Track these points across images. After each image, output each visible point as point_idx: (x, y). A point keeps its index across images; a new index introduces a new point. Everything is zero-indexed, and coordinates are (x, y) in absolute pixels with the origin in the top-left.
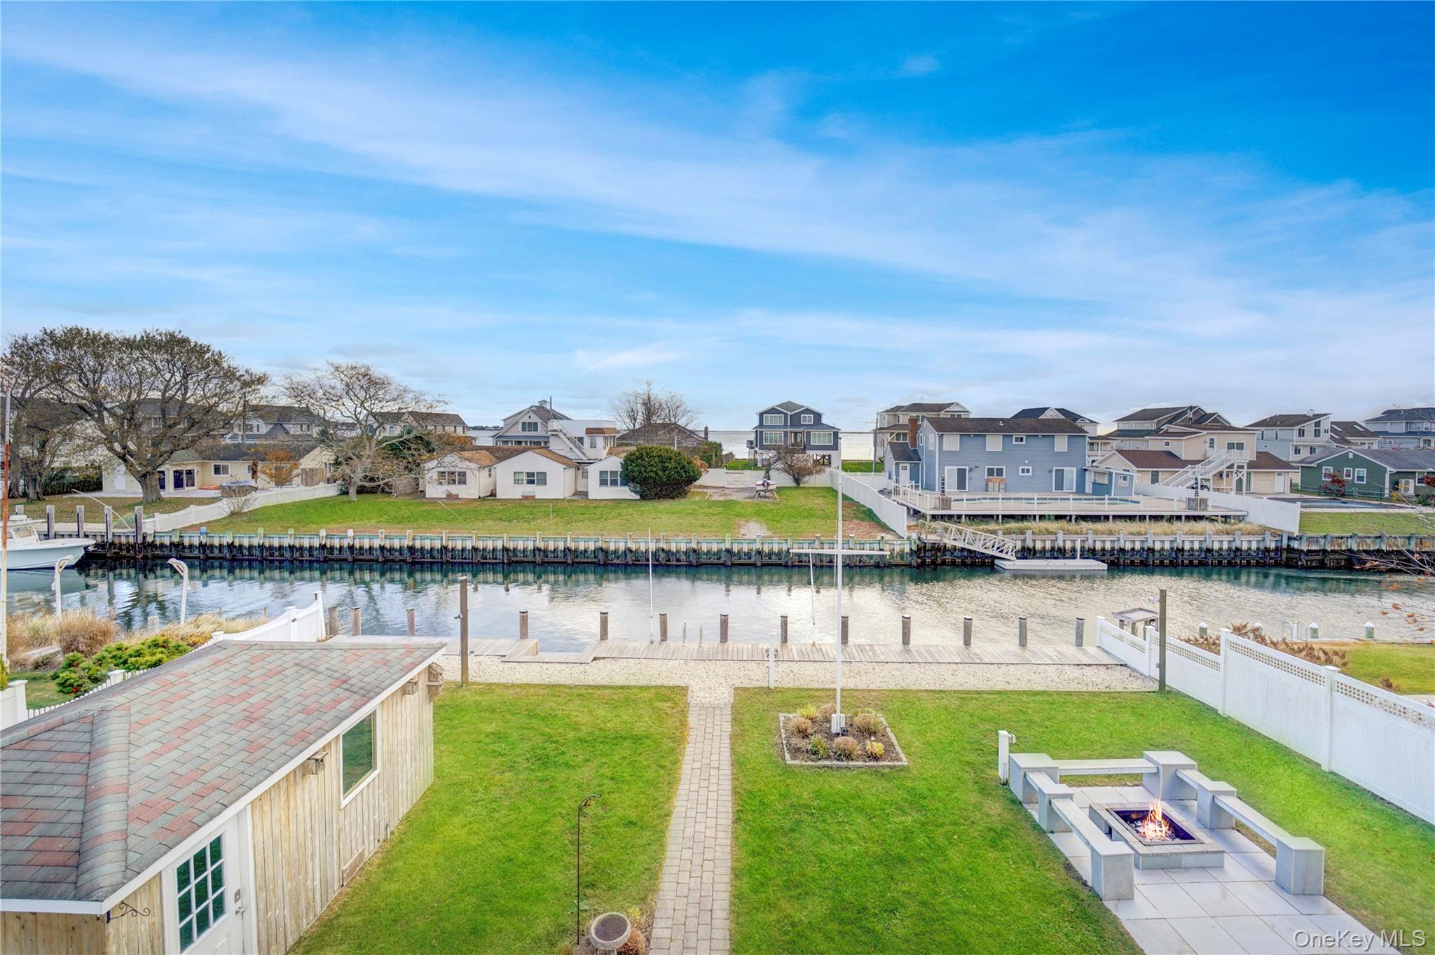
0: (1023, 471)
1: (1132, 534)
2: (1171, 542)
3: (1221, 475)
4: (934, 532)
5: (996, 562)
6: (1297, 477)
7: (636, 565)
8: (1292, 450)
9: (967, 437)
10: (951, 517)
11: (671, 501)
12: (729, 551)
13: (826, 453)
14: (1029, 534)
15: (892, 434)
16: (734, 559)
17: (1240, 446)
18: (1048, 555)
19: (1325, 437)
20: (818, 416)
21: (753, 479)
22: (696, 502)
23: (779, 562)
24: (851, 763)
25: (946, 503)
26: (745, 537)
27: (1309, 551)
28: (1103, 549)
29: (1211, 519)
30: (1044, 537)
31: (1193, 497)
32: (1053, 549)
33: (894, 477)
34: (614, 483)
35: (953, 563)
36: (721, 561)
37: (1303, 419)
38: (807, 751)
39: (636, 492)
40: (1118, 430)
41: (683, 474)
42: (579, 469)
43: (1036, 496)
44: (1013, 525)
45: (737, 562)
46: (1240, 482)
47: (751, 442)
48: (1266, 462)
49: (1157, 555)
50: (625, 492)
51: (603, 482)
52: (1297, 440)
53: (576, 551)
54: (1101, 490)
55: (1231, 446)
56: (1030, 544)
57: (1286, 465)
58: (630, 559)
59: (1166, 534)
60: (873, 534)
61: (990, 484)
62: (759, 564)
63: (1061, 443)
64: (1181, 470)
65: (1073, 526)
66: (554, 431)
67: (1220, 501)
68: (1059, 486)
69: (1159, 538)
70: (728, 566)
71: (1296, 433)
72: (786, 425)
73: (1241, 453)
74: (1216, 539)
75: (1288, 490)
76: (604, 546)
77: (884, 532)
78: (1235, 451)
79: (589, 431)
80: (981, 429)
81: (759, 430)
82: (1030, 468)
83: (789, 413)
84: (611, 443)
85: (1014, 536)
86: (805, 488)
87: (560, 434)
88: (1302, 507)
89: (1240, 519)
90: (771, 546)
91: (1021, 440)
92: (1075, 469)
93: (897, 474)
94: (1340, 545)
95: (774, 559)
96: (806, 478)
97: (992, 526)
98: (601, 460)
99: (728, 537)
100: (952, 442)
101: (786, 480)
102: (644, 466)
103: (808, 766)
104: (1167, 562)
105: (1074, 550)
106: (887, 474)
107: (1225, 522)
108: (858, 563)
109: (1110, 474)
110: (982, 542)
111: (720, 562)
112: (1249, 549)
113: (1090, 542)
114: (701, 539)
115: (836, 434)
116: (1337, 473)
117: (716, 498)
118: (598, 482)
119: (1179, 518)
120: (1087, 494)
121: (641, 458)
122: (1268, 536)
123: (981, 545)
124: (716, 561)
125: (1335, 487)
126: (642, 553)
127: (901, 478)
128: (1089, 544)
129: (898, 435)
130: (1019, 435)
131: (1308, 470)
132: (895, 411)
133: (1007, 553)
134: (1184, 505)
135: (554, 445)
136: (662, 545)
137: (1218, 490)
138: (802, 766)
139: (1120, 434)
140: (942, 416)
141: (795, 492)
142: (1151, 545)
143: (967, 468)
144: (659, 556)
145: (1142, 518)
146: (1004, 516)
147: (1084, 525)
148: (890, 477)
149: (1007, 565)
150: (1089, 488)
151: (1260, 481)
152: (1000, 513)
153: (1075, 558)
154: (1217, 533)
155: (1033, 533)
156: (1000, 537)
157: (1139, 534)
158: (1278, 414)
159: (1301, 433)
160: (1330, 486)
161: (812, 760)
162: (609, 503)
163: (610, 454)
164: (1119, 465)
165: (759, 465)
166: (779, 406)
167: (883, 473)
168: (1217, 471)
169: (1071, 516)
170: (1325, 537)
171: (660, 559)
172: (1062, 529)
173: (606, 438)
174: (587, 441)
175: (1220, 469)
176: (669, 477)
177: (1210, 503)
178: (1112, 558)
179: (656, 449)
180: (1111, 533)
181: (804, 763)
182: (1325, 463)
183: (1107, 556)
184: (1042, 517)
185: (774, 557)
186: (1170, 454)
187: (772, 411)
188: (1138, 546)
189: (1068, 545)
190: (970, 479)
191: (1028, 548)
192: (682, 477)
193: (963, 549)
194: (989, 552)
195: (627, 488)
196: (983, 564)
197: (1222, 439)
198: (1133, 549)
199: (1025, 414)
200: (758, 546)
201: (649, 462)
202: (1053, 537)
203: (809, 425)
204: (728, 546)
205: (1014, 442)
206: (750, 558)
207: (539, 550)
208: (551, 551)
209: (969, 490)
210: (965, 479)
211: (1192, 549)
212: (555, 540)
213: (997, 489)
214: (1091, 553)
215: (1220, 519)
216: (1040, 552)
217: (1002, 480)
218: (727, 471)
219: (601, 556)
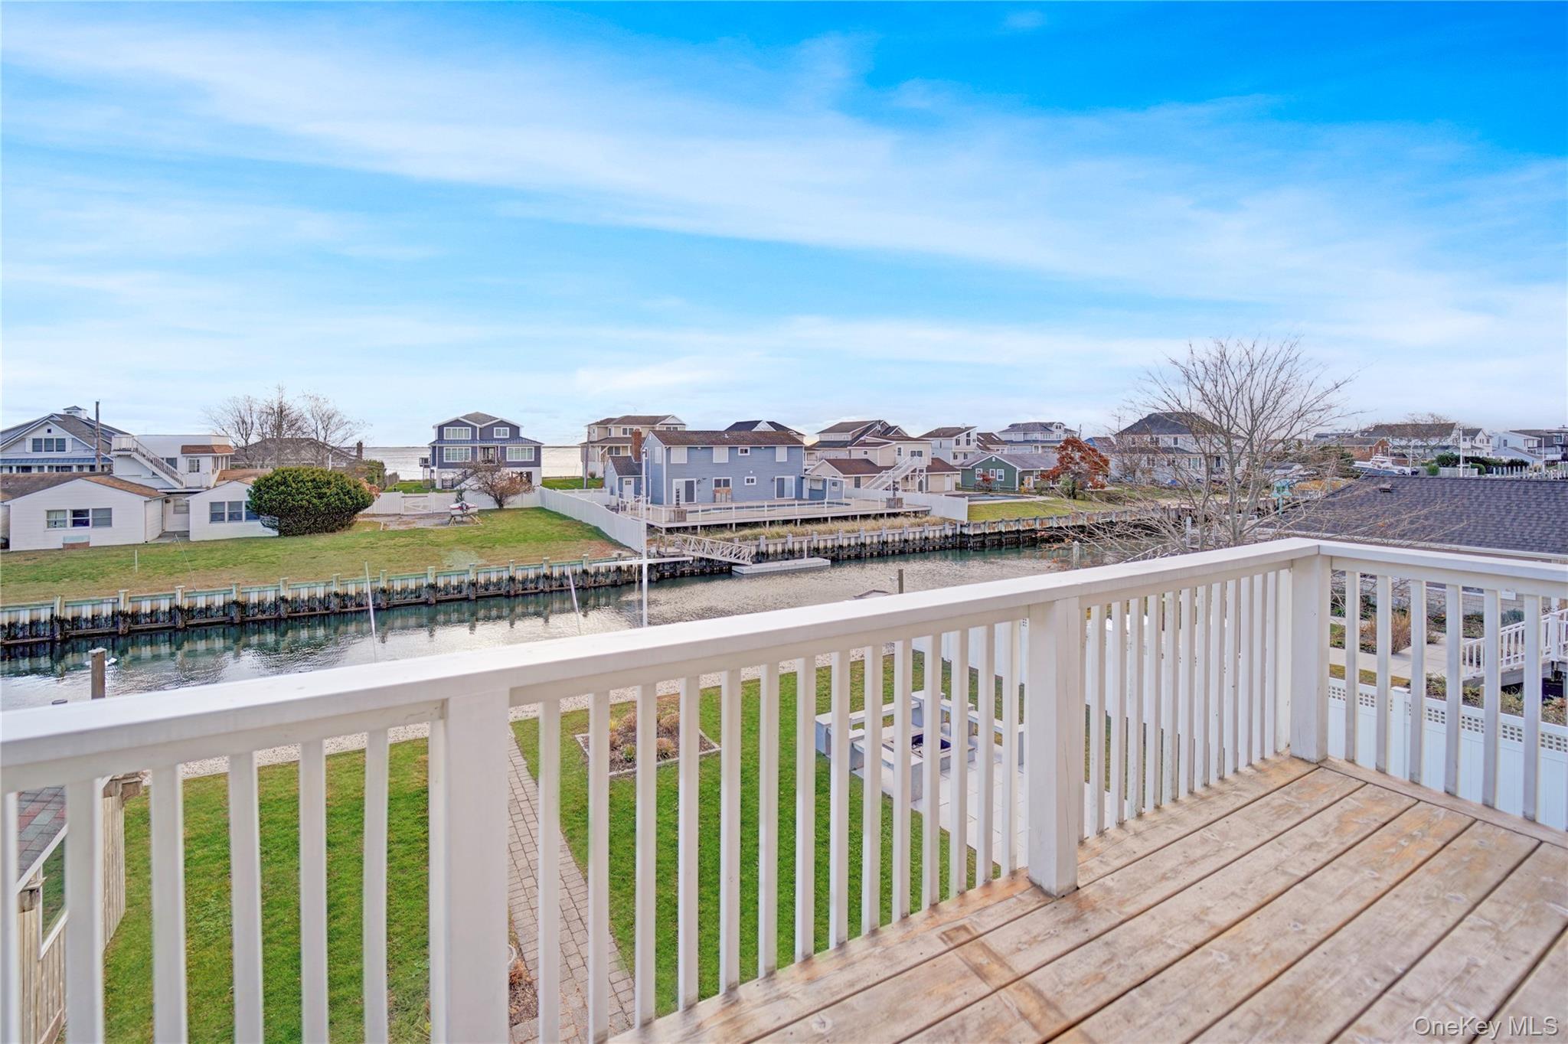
0: (748, 481)
1: (848, 532)
2: (879, 536)
3: (907, 478)
4: (672, 544)
5: (734, 568)
6: (958, 478)
7: (295, 618)
8: (952, 456)
9: (694, 450)
10: (686, 529)
11: (331, 535)
12: (433, 587)
13: (525, 470)
14: (762, 539)
15: (603, 448)
16: (438, 595)
17: (920, 454)
18: (779, 557)
19: (974, 445)
20: (515, 429)
21: (441, 502)
22: (368, 533)
23: (499, 592)
24: (668, 761)
25: (681, 515)
26: (453, 569)
27: (975, 535)
28: (826, 548)
29: (905, 515)
30: (777, 541)
31: (892, 497)
32: (783, 551)
33: (617, 492)
34: (234, 517)
35: (692, 574)
36: (422, 599)
37: (959, 431)
38: (621, 761)
39: (273, 528)
40: (820, 442)
41: (348, 501)
42: (167, 502)
43: (766, 504)
44: (747, 532)
45: (443, 598)
46: (921, 483)
47: (426, 460)
48: (938, 466)
49: (868, 548)
50: (256, 528)
51: (216, 516)
52: (955, 448)
53: (191, 610)
54: (817, 496)
55: (913, 454)
56: (763, 548)
57: (952, 469)
58: (284, 611)
59: (874, 530)
60: (607, 552)
61: (718, 495)
62: (473, 597)
63: (781, 454)
64: (878, 475)
65: (799, 529)
66: (124, 450)
67: (912, 499)
68: (781, 493)
69: (869, 533)
70: (432, 605)
71: (954, 442)
72: (474, 439)
73: (920, 460)
74: (910, 531)
75: (954, 489)
76: (241, 599)
77: (618, 549)
78: (916, 458)
79: (186, 450)
80: (708, 441)
81: (437, 445)
82: (755, 478)
83: (478, 426)
84: (223, 465)
85: (750, 543)
86: (509, 509)
87: (135, 455)
88: (969, 501)
89: (926, 513)
90: (488, 575)
91: (746, 451)
92: (793, 478)
93: (621, 490)
94: (994, 529)
95: (492, 590)
96: (511, 499)
97: (727, 534)
98: (208, 488)
99: (431, 570)
100: (680, 455)
101: (489, 503)
102: (290, 495)
103: (626, 774)
104: (876, 553)
105: (801, 550)
106: (608, 490)
107: (916, 517)
108: (592, 584)
109: (825, 481)
110: (721, 551)
111: (419, 600)
112: (934, 537)
113: (815, 541)
114: (393, 577)
115: (538, 450)
116: (985, 473)
117: (393, 527)
118: (208, 517)
119: (882, 515)
120: (805, 500)
121: (284, 482)
122: (947, 525)
123: (719, 553)
124: (414, 600)
125: (985, 485)
126: (303, 601)
127: (625, 493)
128: (814, 544)
129: (610, 448)
130: (744, 447)
131: (967, 472)
132: (605, 423)
133: (744, 559)
134: (885, 505)
135: (121, 470)
136: (335, 588)
137: (906, 491)
138: (620, 775)
139: (823, 444)
140: (657, 429)
141: (502, 515)
142: (863, 541)
143: (695, 480)
144: (329, 602)
145: (854, 517)
146: (738, 525)
147: (809, 528)
148: (612, 493)
149: (745, 570)
150: (806, 494)
151: (936, 481)
152: (734, 522)
153: (803, 558)
154: (912, 526)
155: (766, 538)
156: (737, 544)
157: (853, 531)
158: (941, 427)
159: (958, 442)
160: (981, 484)
161: (628, 768)
162: (230, 544)
163: (222, 478)
164: (829, 473)
165: (438, 486)
166: (464, 417)
167: (604, 489)
168: (905, 475)
169: (796, 520)
170: (984, 523)
171: (332, 606)
172: (790, 532)
173: (216, 459)
174: (183, 464)
175: (907, 473)
176: (328, 505)
177: (905, 501)
178: (833, 555)
179: (305, 470)
180: (831, 532)
181: (621, 772)
182: (977, 466)
183: (829, 554)
184: (772, 523)
185: (491, 588)
186: (867, 461)
187: (456, 423)
188: (853, 543)
189: (797, 547)
190: (698, 490)
191: (762, 553)
192: (346, 504)
193: (701, 559)
194: (727, 559)
195: (258, 523)
196: (721, 572)
197: (907, 448)
198: (849, 545)
199: (739, 426)
200: (472, 577)
201: (298, 489)
202: (783, 540)
203: (504, 439)
204: (431, 580)
205: (739, 454)
206: (460, 592)
207: (124, 615)
208: (145, 615)
209: (698, 502)
210: (693, 490)
211: (894, 541)
212: (153, 598)
213: (724, 499)
214: (816, 552)
215: (912, 515)
216: (773, 555)
217: (729, 491)
218: (403, 495)
219: (235, 613)
